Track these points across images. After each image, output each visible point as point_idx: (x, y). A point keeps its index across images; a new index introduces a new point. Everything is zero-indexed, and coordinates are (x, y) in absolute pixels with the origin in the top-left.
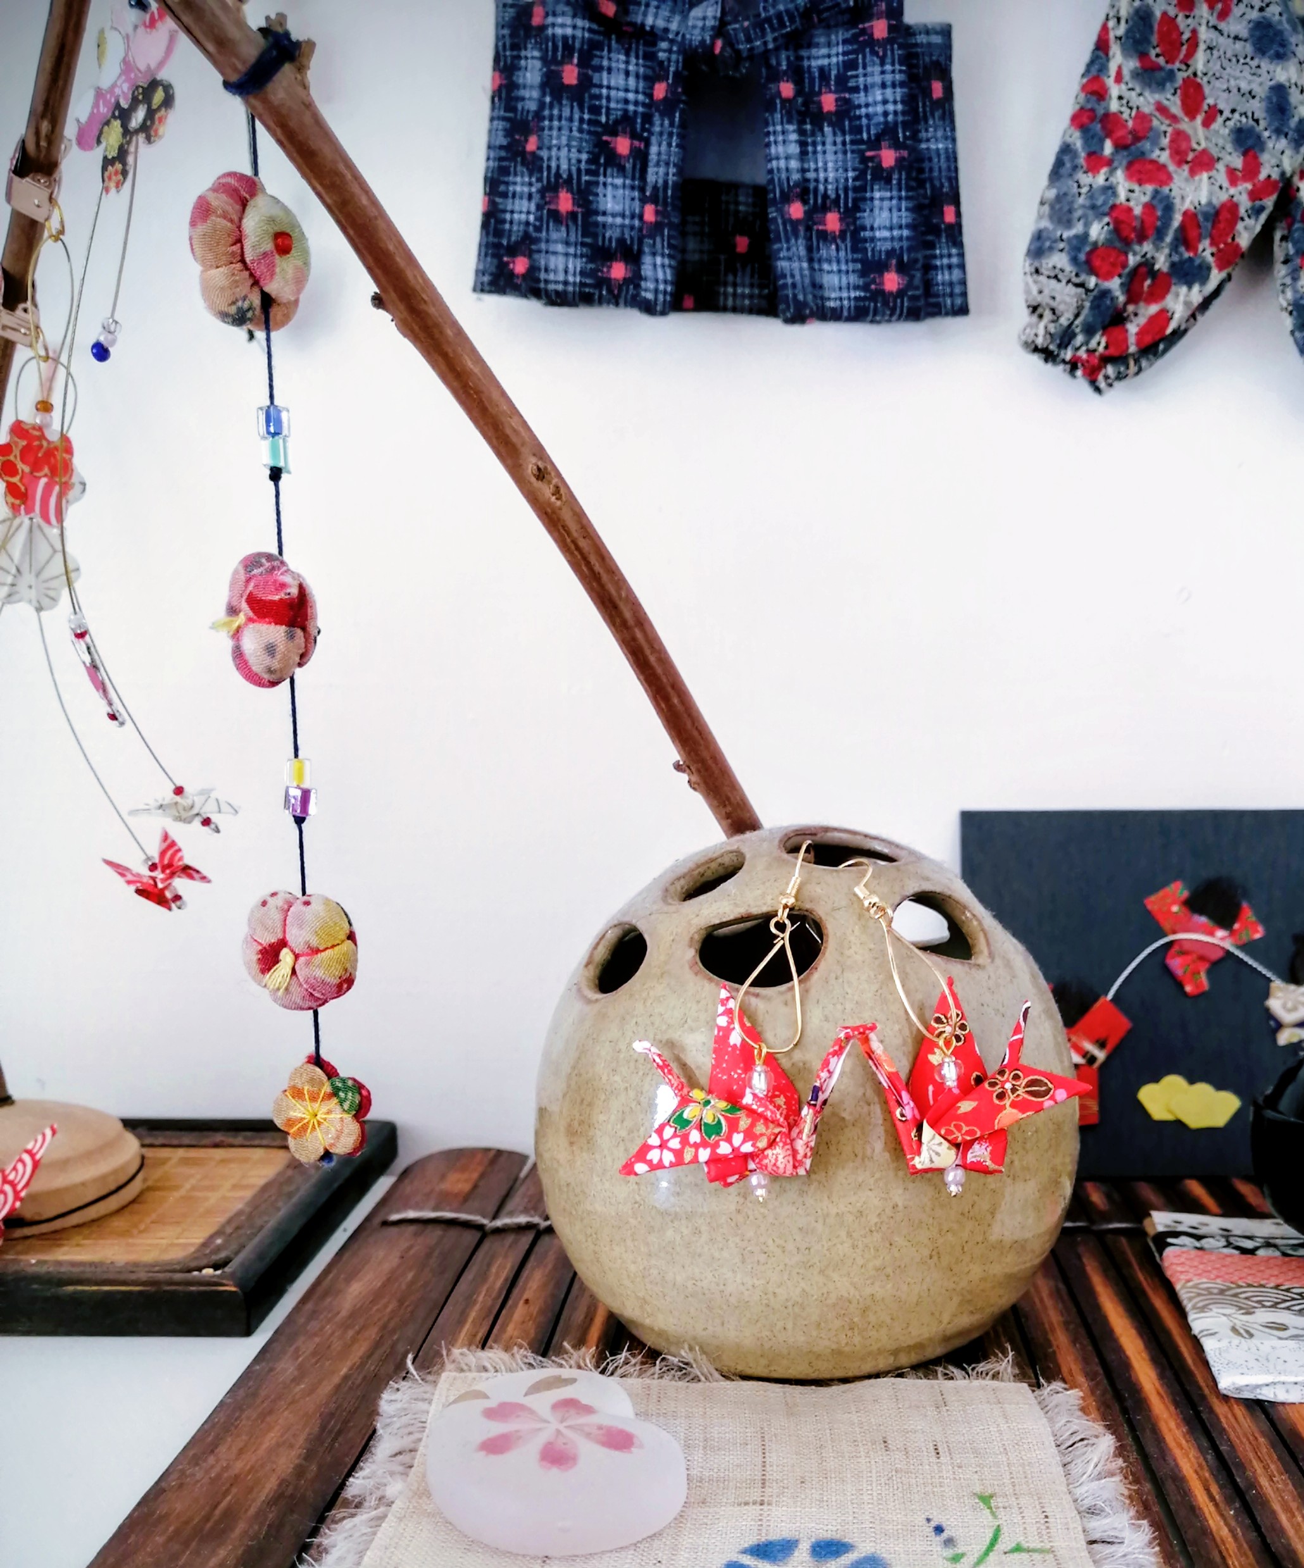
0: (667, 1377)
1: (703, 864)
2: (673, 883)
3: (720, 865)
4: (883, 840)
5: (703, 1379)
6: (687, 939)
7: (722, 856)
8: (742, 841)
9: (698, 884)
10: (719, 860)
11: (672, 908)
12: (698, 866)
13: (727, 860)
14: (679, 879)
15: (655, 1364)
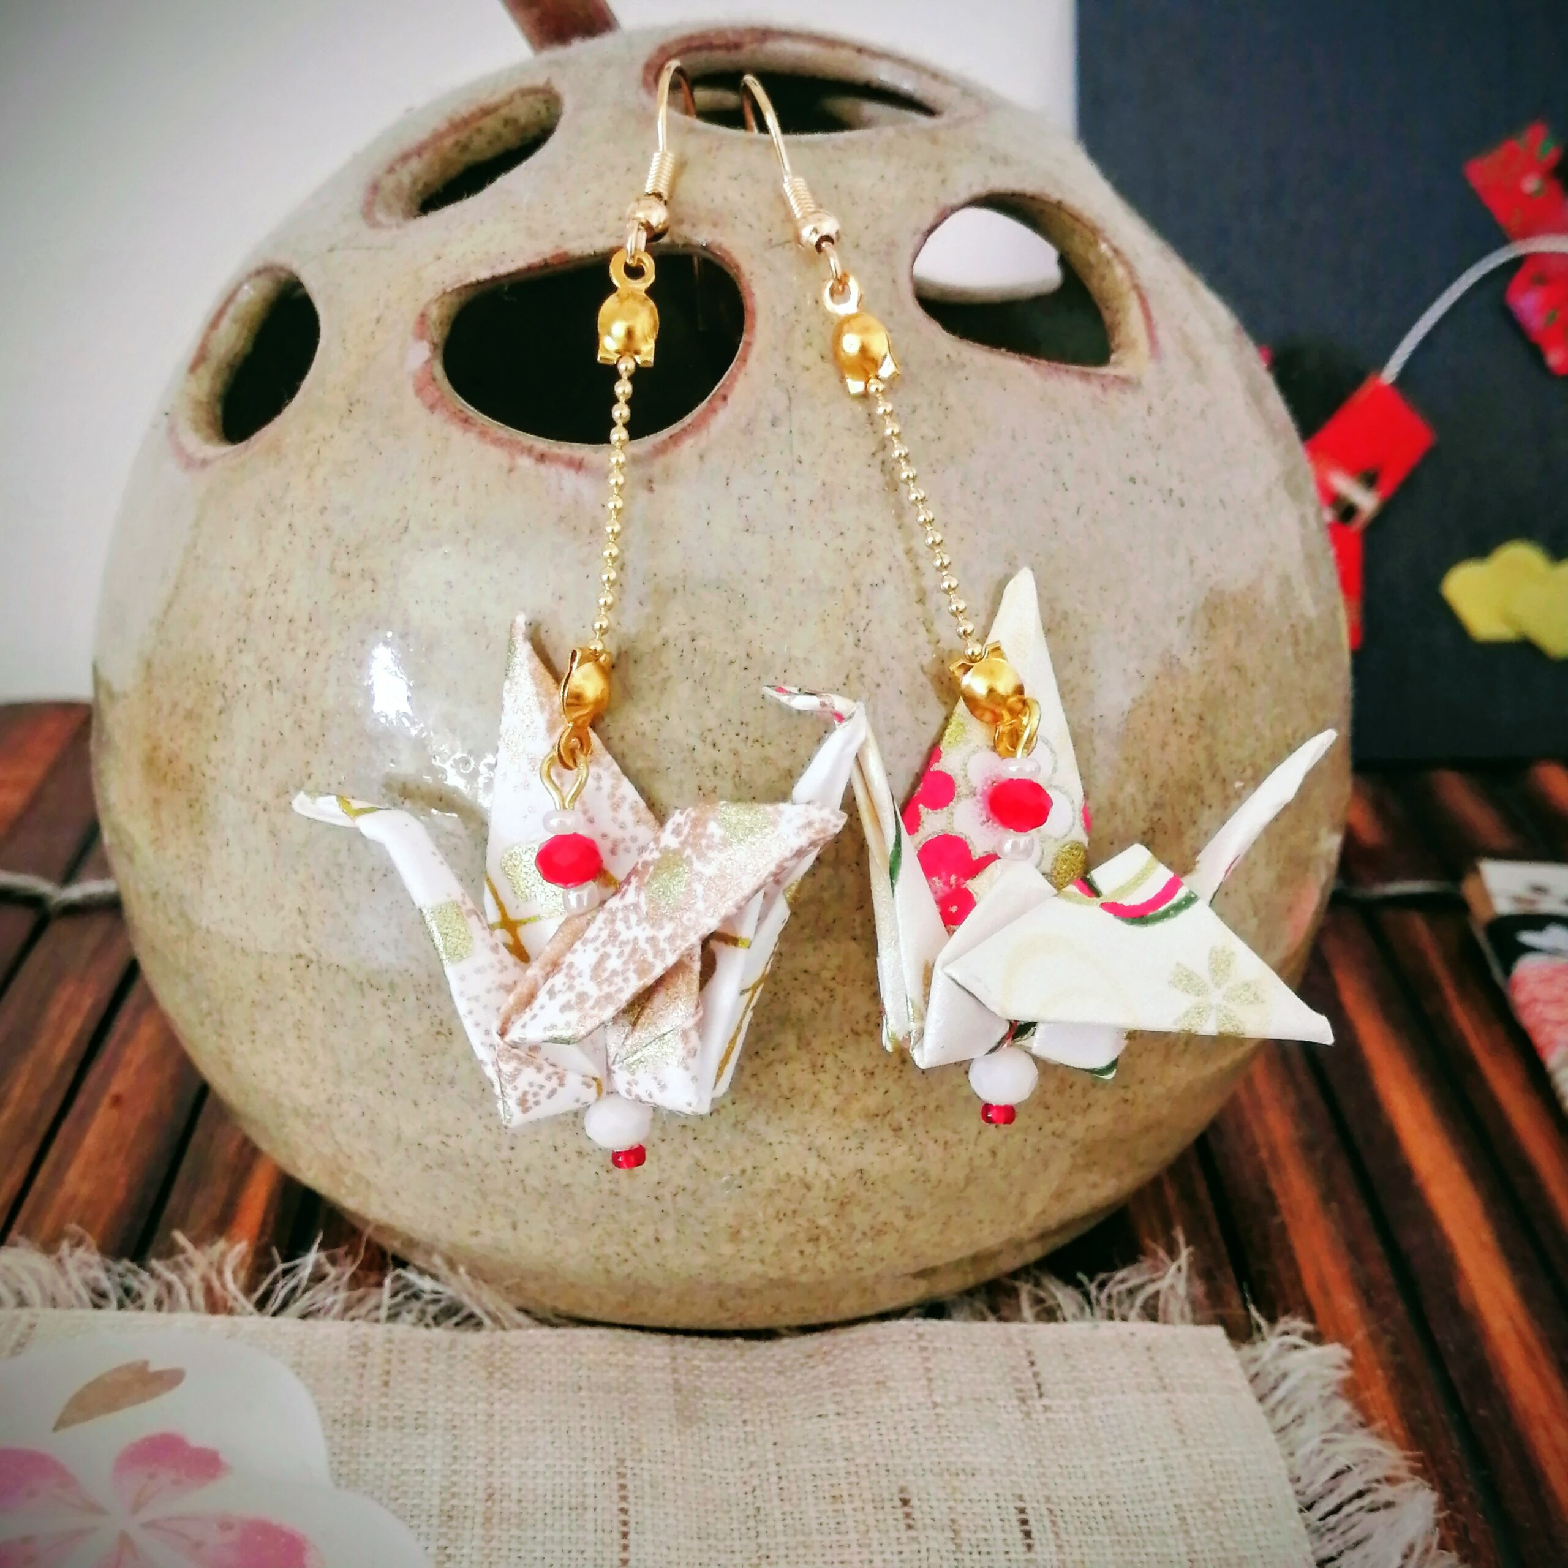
0: (408, 1318)
1: (466, 122)
2: (391, 170)
3: (507, 122)
4: (903, 62)
5: (487, 1322)
6: (412, 319)
7: (510, 100)
8: (557, 63)
9: (453, 172)
10: (504, 112)
11: (384, 236)
12: (456, 126)
13: (523, 112)
14: (405, 158)
15: (380, 1285)
